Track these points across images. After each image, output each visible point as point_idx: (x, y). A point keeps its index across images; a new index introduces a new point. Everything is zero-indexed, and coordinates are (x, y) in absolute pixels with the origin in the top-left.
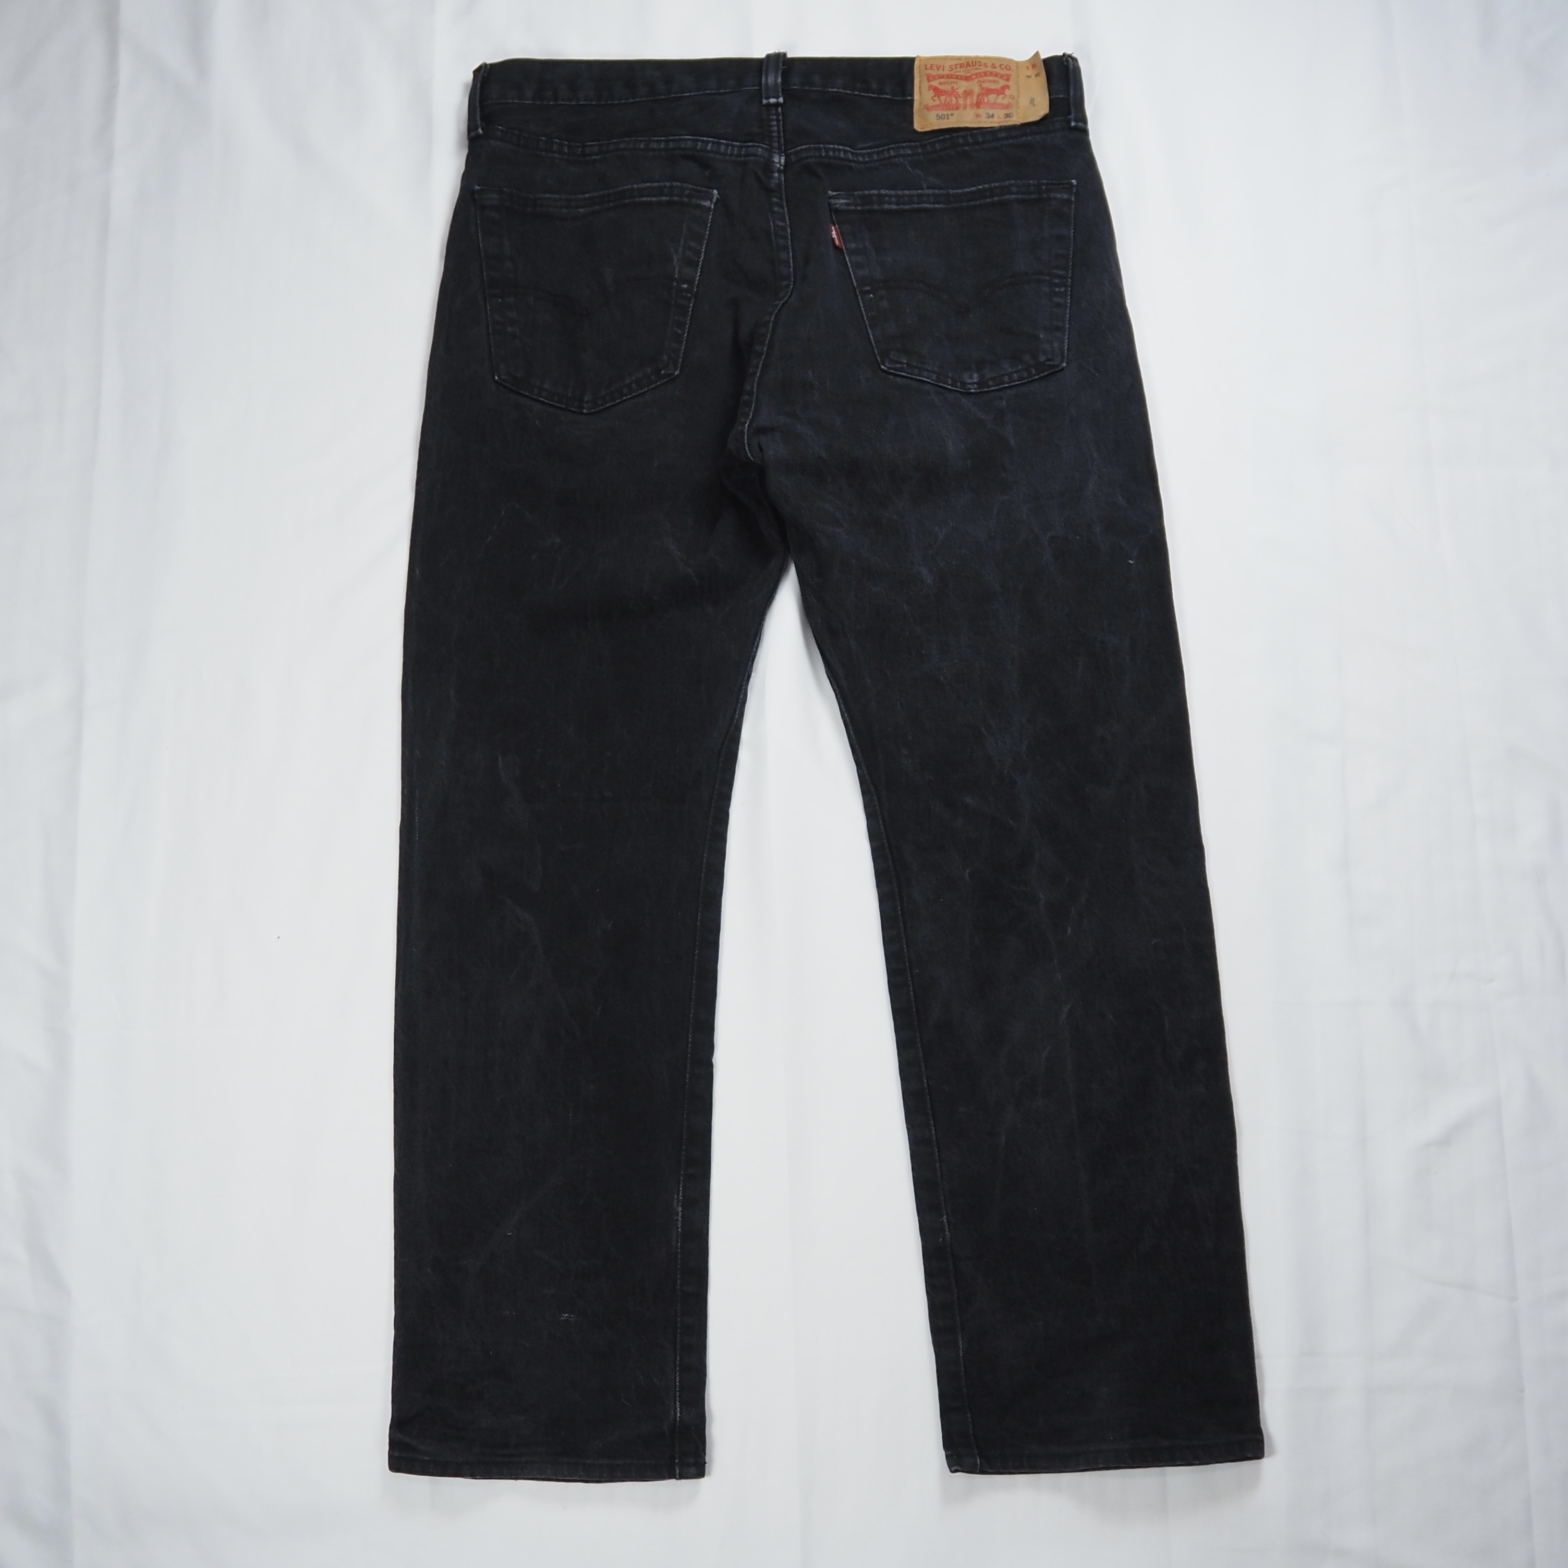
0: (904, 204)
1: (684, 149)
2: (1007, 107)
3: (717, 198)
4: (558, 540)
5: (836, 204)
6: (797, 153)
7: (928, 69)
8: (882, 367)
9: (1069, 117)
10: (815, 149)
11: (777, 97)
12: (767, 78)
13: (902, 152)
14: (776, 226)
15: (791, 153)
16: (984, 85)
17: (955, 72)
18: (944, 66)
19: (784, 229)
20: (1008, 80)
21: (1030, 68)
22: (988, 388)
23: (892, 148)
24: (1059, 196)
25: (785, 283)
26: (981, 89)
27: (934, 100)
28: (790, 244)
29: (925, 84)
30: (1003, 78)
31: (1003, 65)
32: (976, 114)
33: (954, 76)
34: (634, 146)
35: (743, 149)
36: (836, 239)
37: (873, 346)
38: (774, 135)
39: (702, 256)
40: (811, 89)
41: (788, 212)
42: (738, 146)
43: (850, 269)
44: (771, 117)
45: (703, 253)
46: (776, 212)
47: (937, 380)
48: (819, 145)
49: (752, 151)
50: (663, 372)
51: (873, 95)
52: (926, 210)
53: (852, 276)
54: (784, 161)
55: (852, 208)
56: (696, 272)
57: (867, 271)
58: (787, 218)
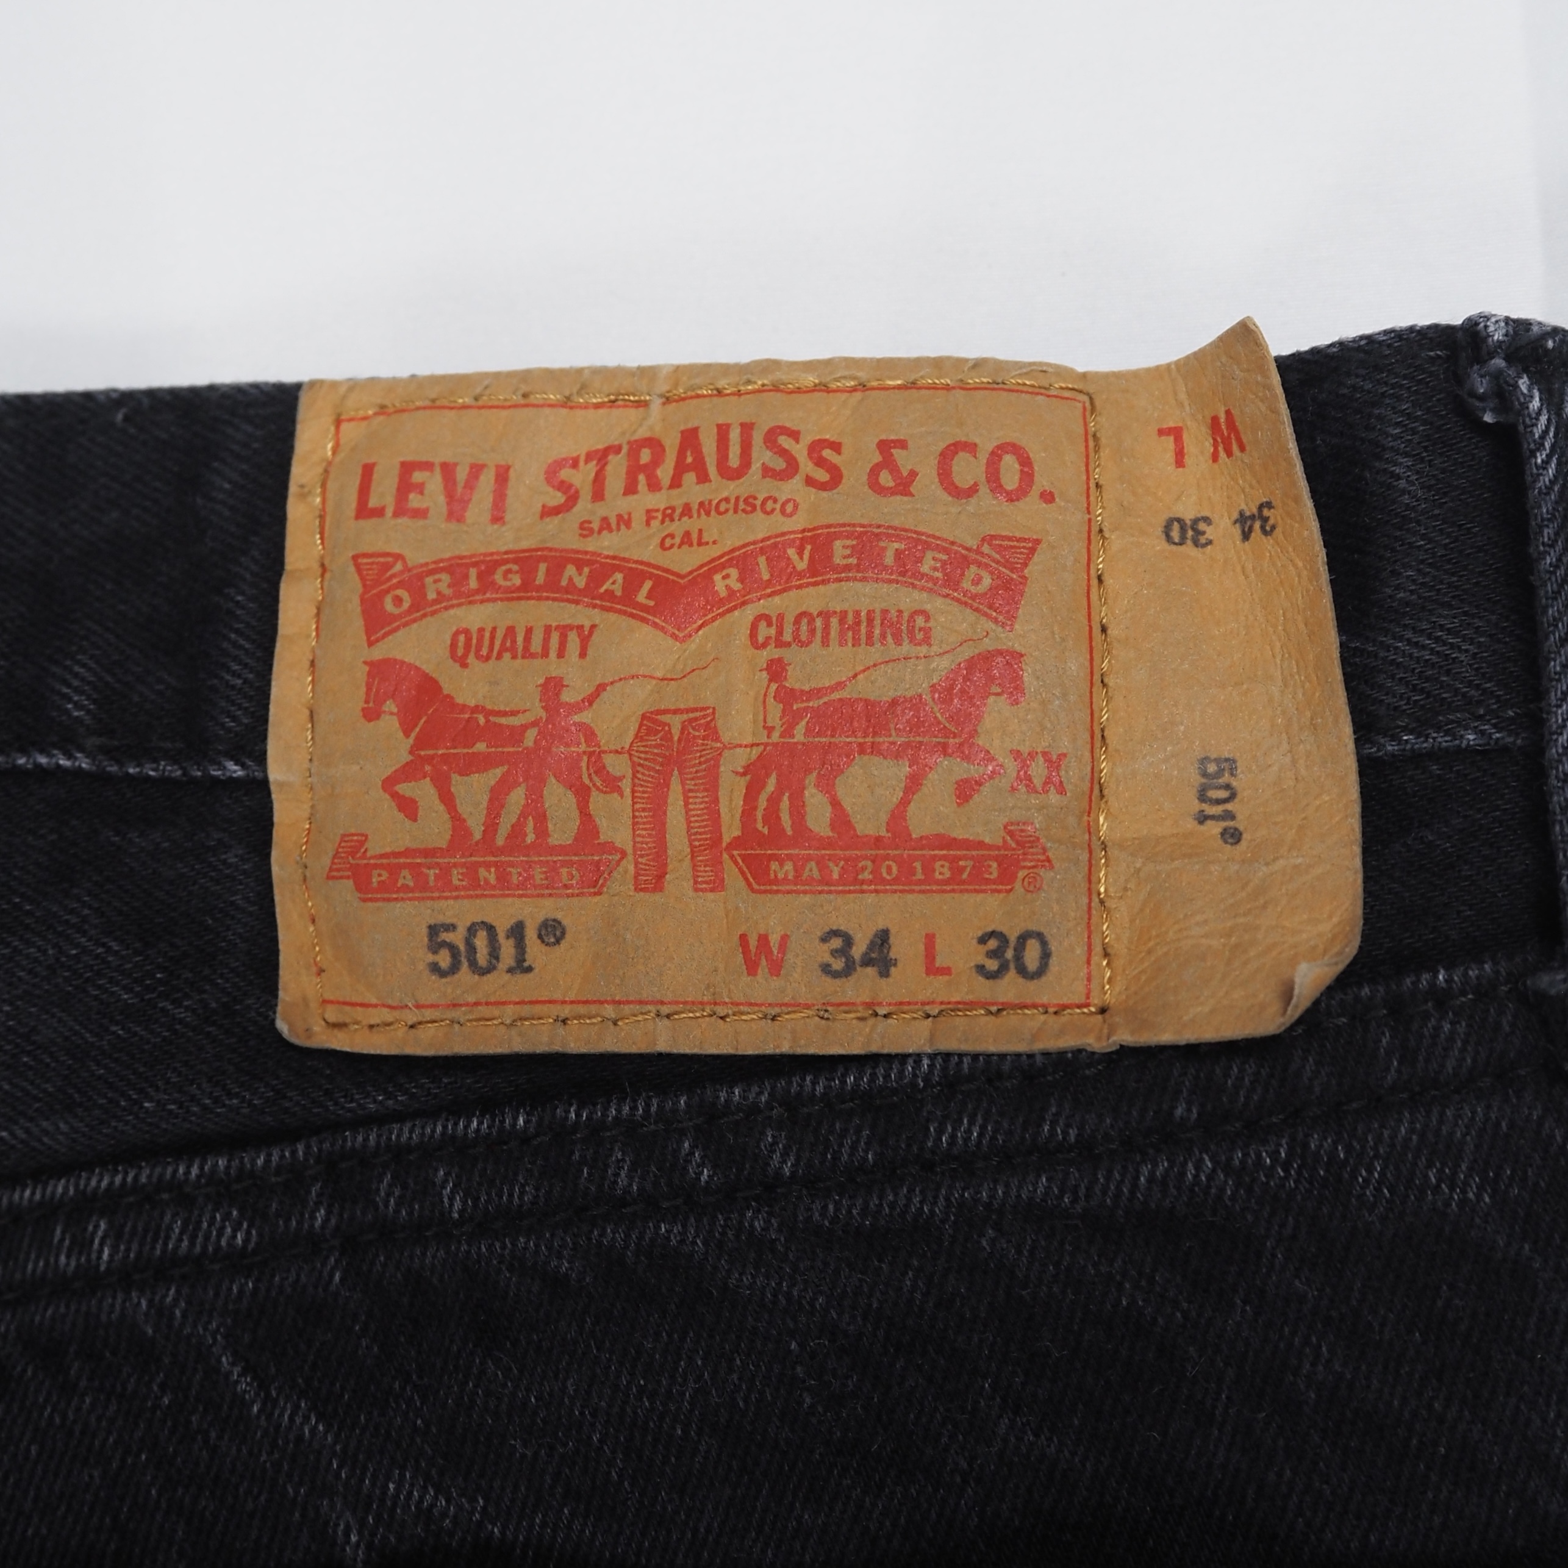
2: (1004, 865)
16: (808, 669)
17: (585, 529)
20: (1003, 600)
21: (1198, 444)
29: (352, 651)
30: (966, 584)
31: (971, 448)
32: (743, 938)
33: (570, 570)
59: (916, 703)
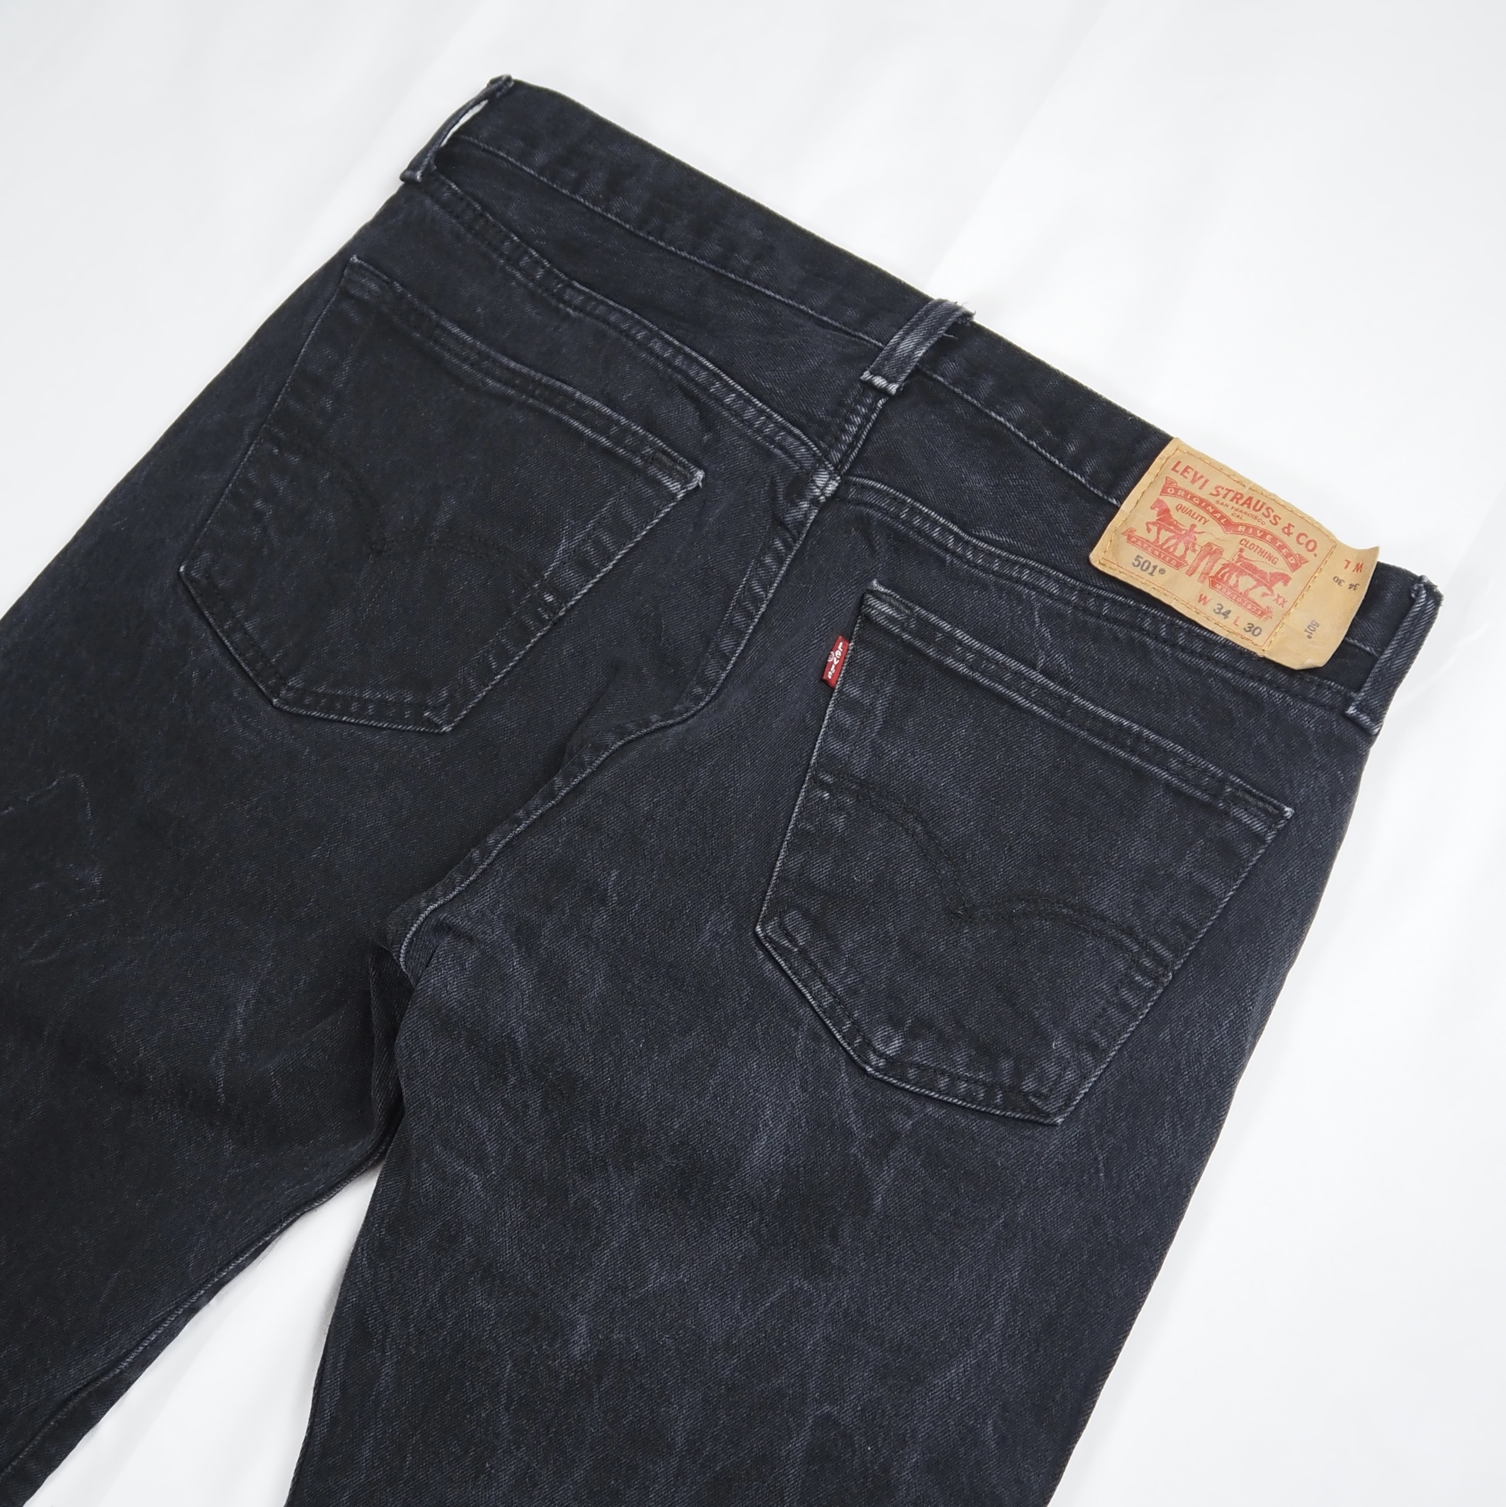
0: (983, 673)
1: (691, 380)
2: (1263, 613)
3: (698, 486)
5: (874, 608)
6: (863, 487)
7: (1177, 472)
8: (758, 929)
9: (1353, 695)
10: (895, 498)
11: (890, 381)
12: (903, 339)
13: (1042, 583)
14: (749, 588)
15: (855, 484)
16: (1248, 554)
17: (1218, 502)
18: (1206, 481)
19: (757, 600)
20: (1295, 567)
21: (1352, 566)
22: (899, 1080)
23: (1032, 569)
24: (1246, 819)
25: (699, 690)
26: (1236, 558)
27: (1149, 530)
28: (750, 631)
29: (1155, 494)
30: (1289, 559)
31: (1307, 536)
32: (1201, 595)
33: (1210, 507)
34: (630, 328)
35: (782, 434)
36: (833, 667)
37: (769, 884)
38: (844, 438)
39: (611, 564)
40: (965, 396)
41: (784, 577)
42: (778, 422)
43: (823, 730)
44: (859, 407)
45: (614, 562)
46: (763, 565)
47: (830, 1012)
48: (907, 498)
49: (792, 444)
50: (428, 713)
51: (1057, 462)
52: (1014, 706)
53: (819, 741)
54: (834, 489)
55: (897, 631)
56: (582, 587)
57: (847, 750)
58: (775, 585)
59: (1266, 573)
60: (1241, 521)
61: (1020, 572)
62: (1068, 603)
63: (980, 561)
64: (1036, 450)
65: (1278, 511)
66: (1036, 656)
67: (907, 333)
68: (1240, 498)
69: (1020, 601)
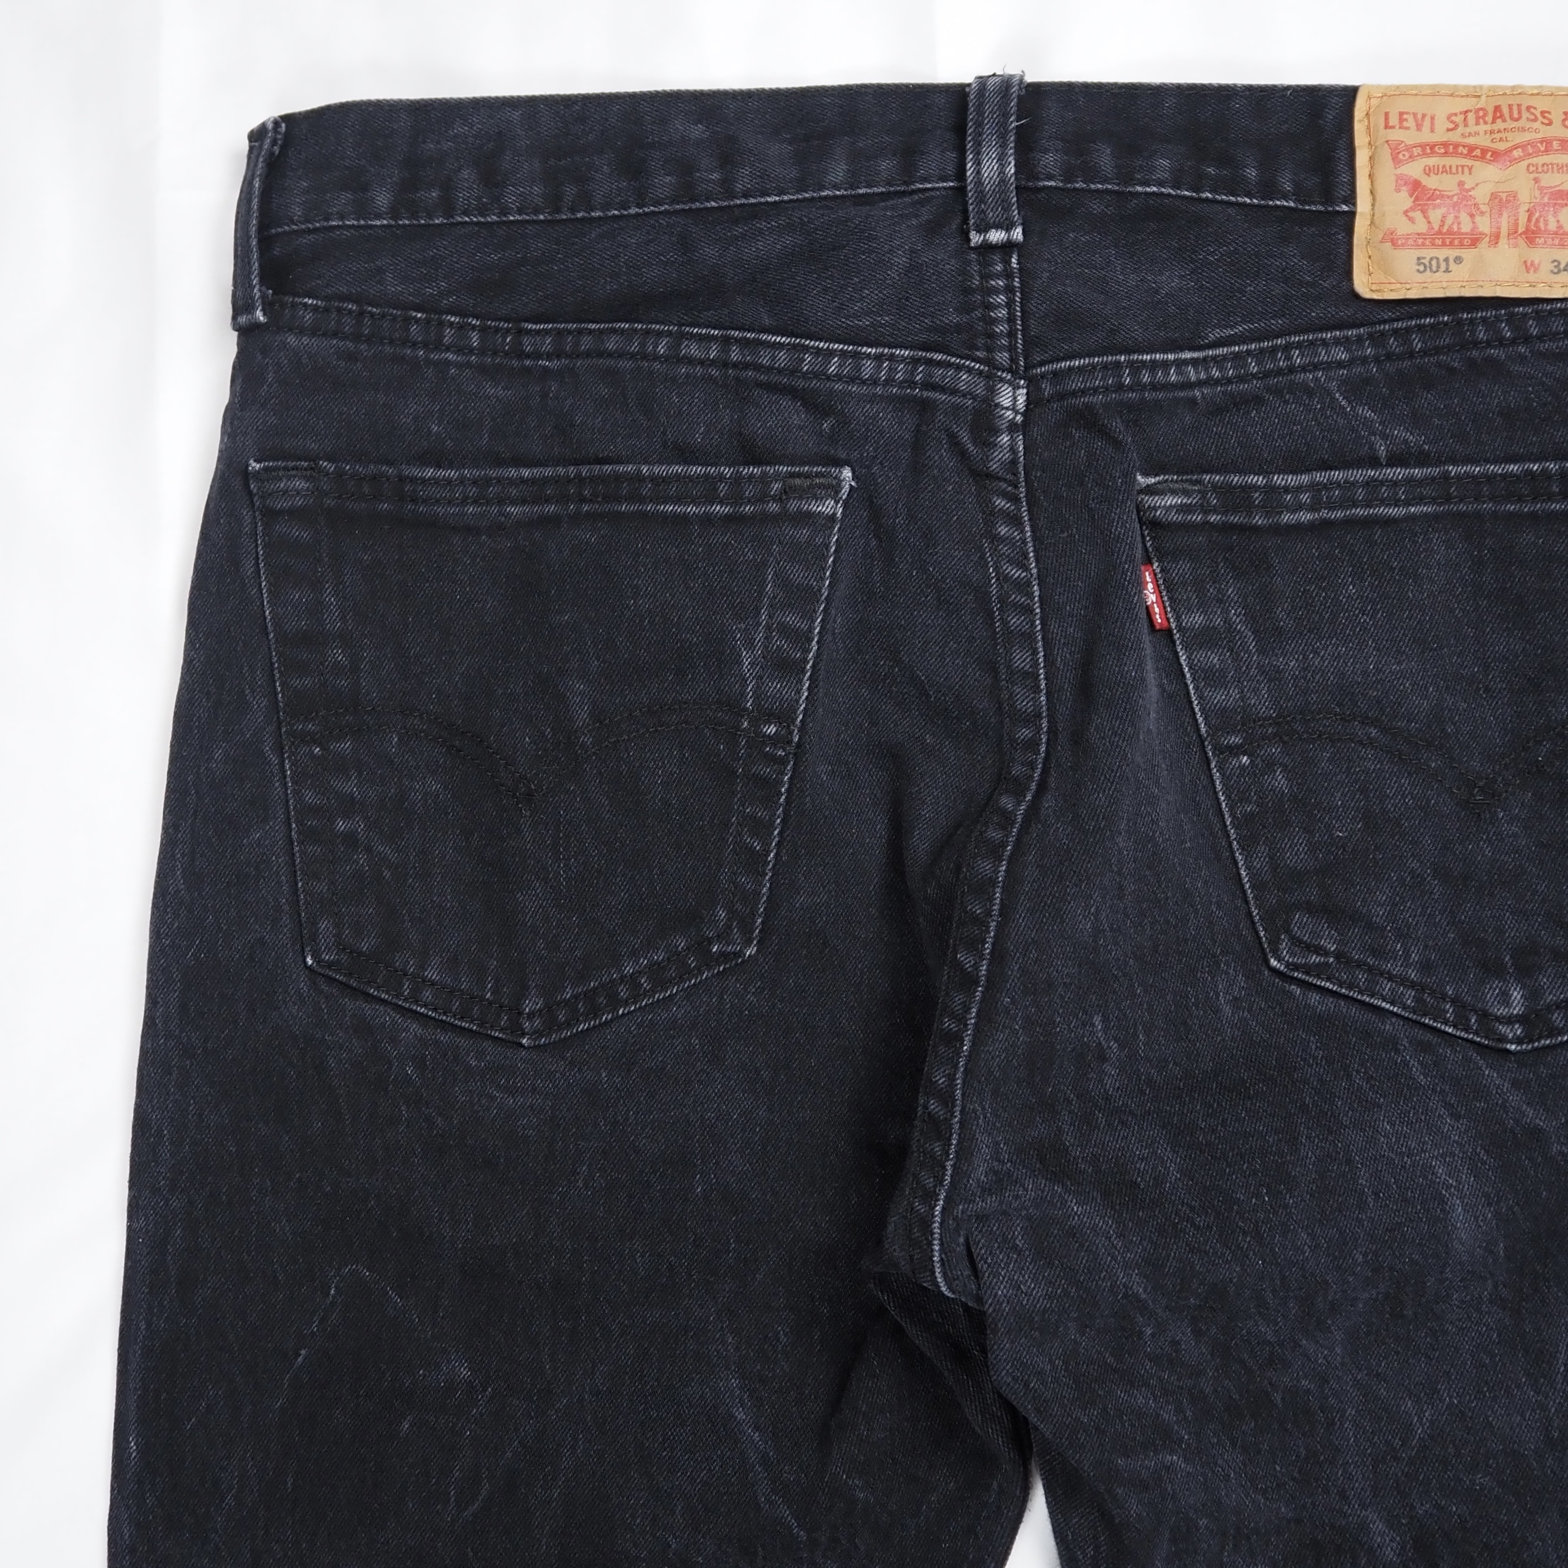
0: (1329, 507)
1: (769, 369)
3: (852, 488)
4: (465, 1372)
5: (1155, 509)
7: (1393, 127)
8: (1274, 963)
10: (1105, 367)
11: (1008, 225)
12: (978, 163)
13: (1323, 356)
14: (1003, 578)
15: (1043, 376)
18: (1432, 118)
19: (1023, 587)
22: (1551, 1036)
23: (1299, 345)
25: (1025, 733)
26: (1537, 193)
27: (1412, 220)
28: (1039, 628)
34: (643, 345)
35: (921, 369)
36: (1155, 605)
37: (1247, 902)
38: (998, 331)
39: (814, 643)
40: (1093, 186)
41: (1035, 538)
42: (907, 358)
43: (1191, 687)
44: (993, 283)
45: (816, 639)
46: (1002, 540)
47: (1421, 1008)
48: (1118, 357)
49: (944, 377)
50: (716, 947)
51: (1248, 201)
52: (1388, 522)
53: (1196, 702)
54: (1025, 398)
55: (1199, 518)
56: (799, 693)
57: (1235, 693)
58: (1032, 554)
60: (1509, 145)
61: (1289, 358)
62: (1364, 360)
63: (1231, 372)
64: (1214, 201)
65: (1541, 105)
66: (1371, 446)
67: (978, 153)
68: (1485, 115)
69: (1310, 393)
